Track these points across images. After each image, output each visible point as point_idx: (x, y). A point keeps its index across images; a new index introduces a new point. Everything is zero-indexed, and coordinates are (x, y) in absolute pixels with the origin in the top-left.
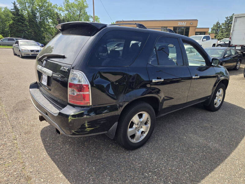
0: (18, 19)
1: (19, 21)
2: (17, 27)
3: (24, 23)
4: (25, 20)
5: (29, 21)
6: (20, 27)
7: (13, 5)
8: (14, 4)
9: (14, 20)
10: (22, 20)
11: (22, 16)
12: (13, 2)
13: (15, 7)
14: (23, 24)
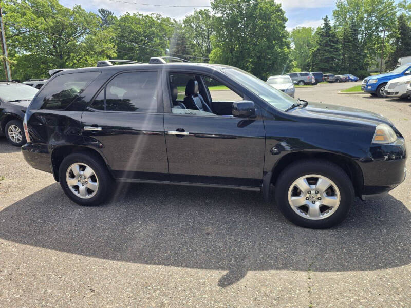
0: (327, 42)
1: (326, 46)
2: (322, 55)
3: (333, 47)
4: (337, 42)
5: (345, 41)
6: (326, 54)
7: (323, 22)
8: (326, 20)
9: (320, 45)
10: (333, 42)
11: (334, 36)
12: (324, 17)
13: (327, 25)
14: (331, 48)
